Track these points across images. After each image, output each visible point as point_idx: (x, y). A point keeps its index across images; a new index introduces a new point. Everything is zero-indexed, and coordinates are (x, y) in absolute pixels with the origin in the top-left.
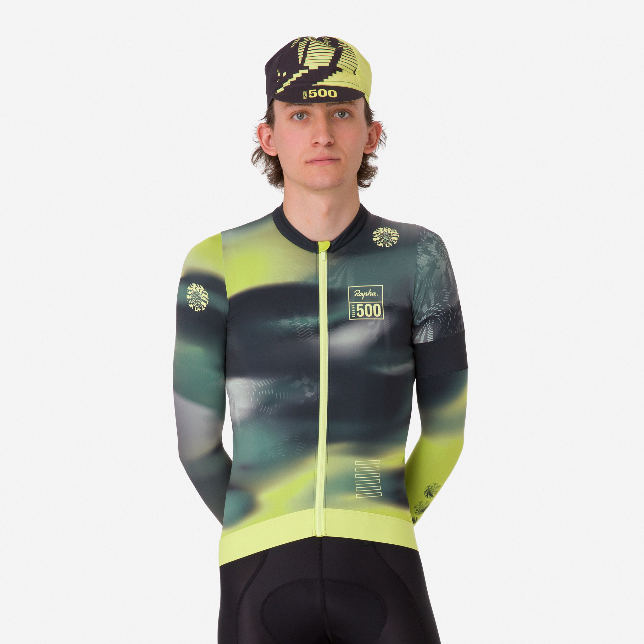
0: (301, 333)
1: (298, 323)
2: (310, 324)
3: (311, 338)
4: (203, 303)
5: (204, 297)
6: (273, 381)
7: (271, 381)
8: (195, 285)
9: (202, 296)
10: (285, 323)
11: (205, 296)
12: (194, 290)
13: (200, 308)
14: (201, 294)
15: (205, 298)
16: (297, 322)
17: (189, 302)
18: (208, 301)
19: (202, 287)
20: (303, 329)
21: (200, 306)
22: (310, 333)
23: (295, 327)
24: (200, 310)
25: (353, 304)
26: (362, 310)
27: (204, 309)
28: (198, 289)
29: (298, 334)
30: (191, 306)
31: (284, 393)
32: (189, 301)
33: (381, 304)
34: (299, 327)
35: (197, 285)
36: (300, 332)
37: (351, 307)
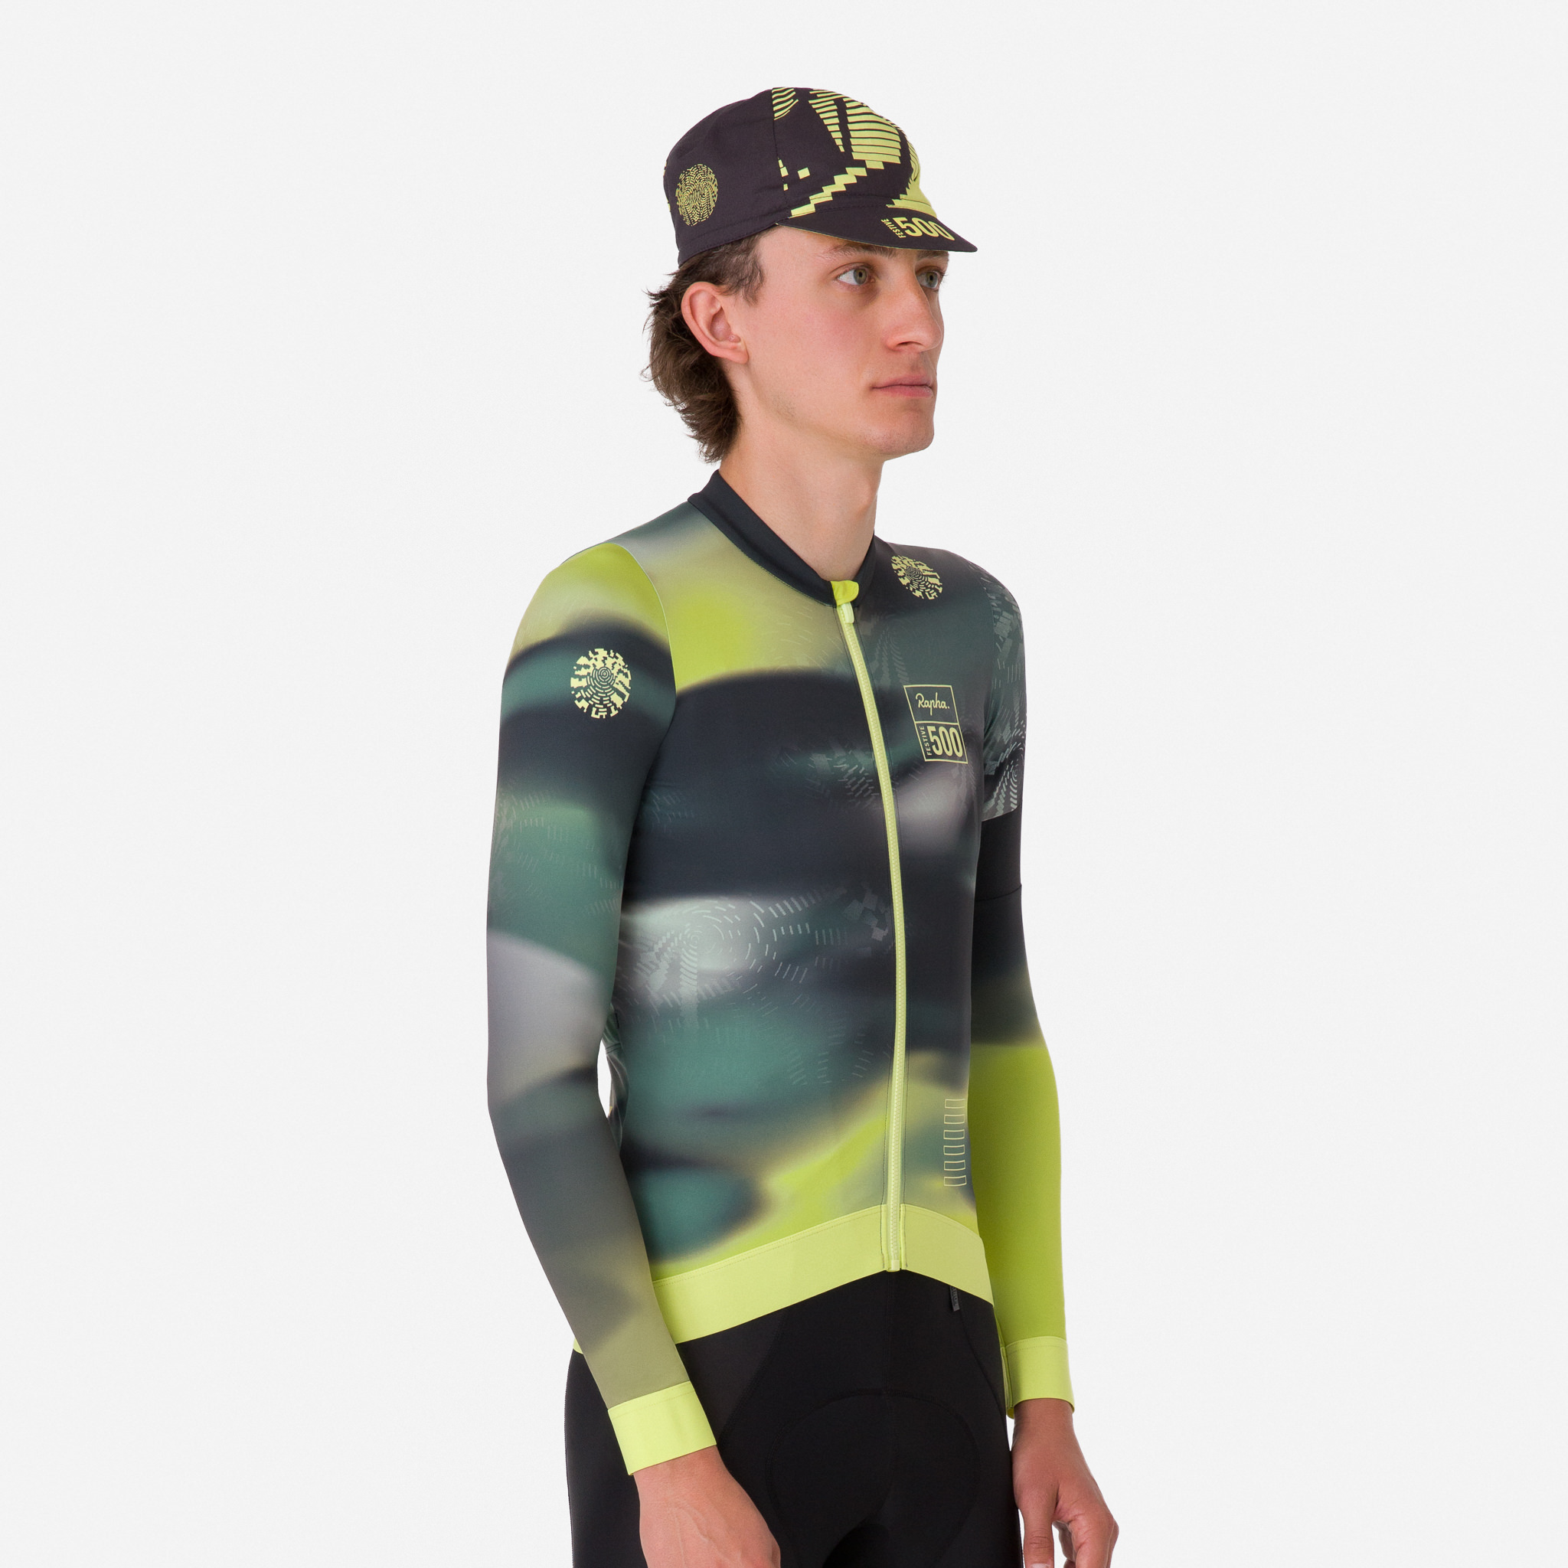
0: (854, 788)
1: (843, 764)
2: (863, 769)
3: (871, 800)
4: (616, 698)
5: (622, 683)
6: (809, 903)
7: (804, 901)
8: (602, 652)
9: (617, 681)
10: (821, 761)
11: (623, 681)
12: (600, 664)
13: (606, 710)
14: (615, 674)
15: (624, 685)
16: (841, 762)
17: (577, 696)
18: (627, 695)
19: (621, 658)
20: (854, 779)
21: (608, 705)
22: (867, 790)
23: (840, 773)
24: (604, 714)
25: (921, 725)
26: (936, 738)
27: (614, 713)
28: (610, 662)
29: (849, 790)
30: (583, 704)
31: (830, 931)
32: (576, 693)
33: (956, 727)
34: (848, 774)
35: (609, 653)
36: (853, 784)
37: (919, 731)
